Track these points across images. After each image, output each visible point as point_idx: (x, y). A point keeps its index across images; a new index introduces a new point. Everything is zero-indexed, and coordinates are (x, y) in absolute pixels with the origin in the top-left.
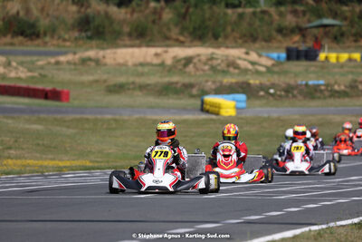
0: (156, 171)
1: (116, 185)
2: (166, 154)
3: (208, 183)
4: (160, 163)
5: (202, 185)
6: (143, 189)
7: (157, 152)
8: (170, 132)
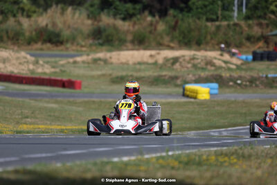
0: (122, 118)
1: (92, 129)
2: (130, 105)
3: (161, 128)
4: (125, 113)
5: (156, 128)
6: (112, 132)
7: (123, 104)
8: (135, 90)
